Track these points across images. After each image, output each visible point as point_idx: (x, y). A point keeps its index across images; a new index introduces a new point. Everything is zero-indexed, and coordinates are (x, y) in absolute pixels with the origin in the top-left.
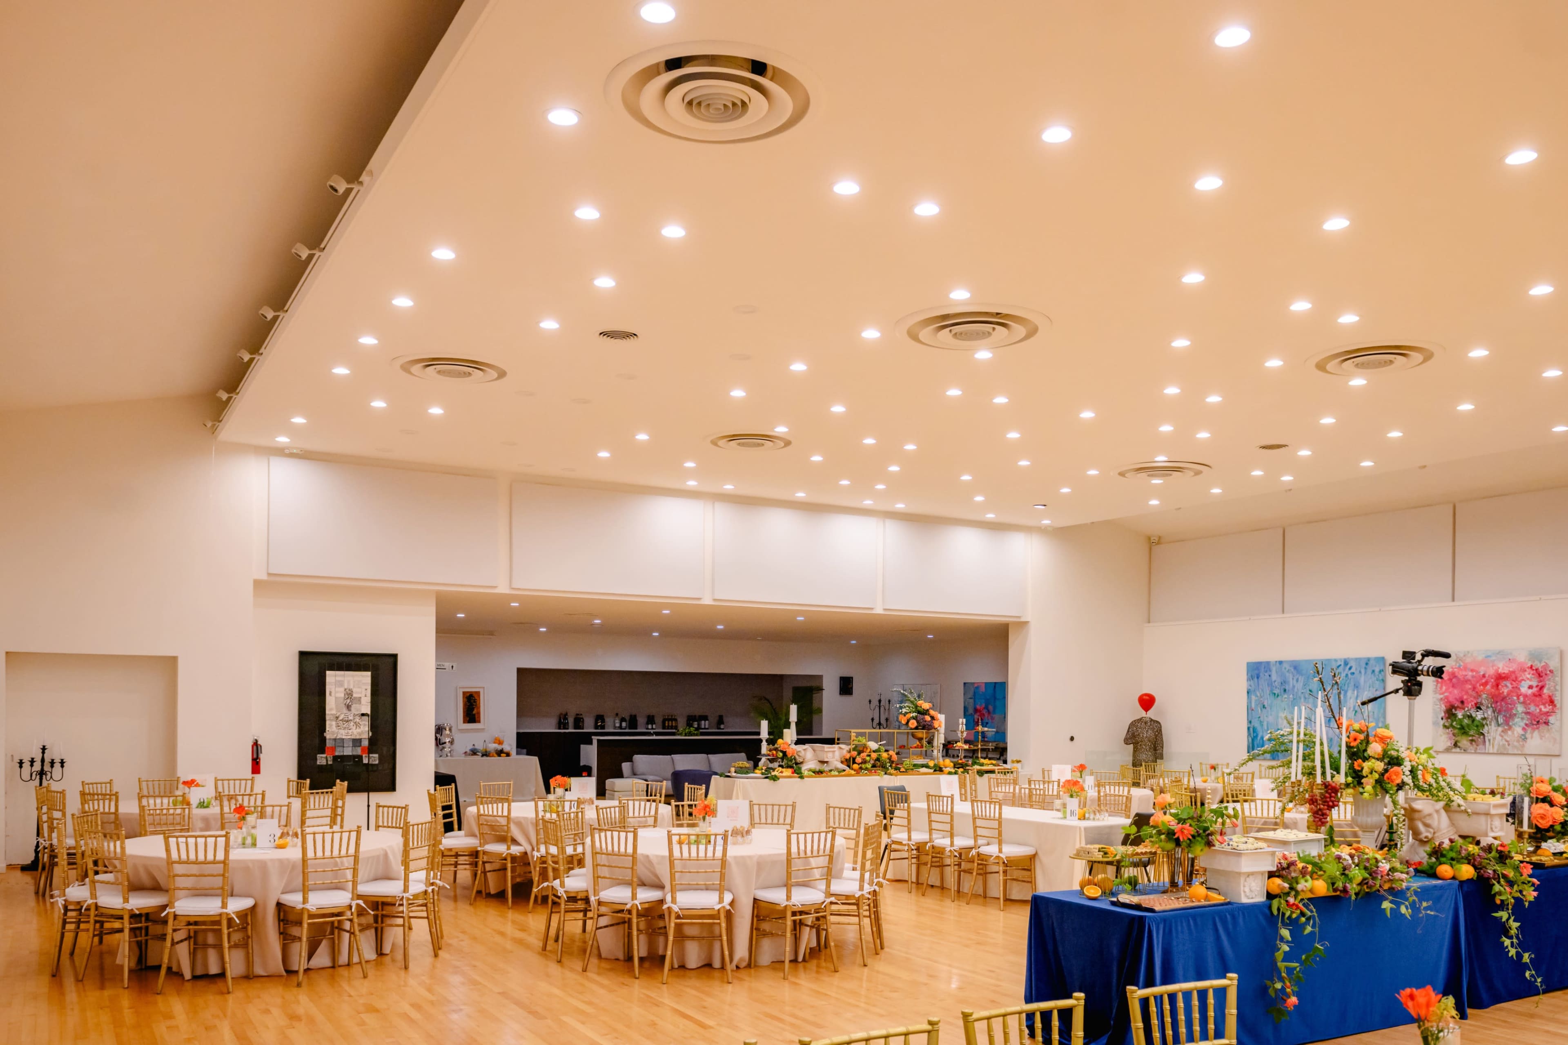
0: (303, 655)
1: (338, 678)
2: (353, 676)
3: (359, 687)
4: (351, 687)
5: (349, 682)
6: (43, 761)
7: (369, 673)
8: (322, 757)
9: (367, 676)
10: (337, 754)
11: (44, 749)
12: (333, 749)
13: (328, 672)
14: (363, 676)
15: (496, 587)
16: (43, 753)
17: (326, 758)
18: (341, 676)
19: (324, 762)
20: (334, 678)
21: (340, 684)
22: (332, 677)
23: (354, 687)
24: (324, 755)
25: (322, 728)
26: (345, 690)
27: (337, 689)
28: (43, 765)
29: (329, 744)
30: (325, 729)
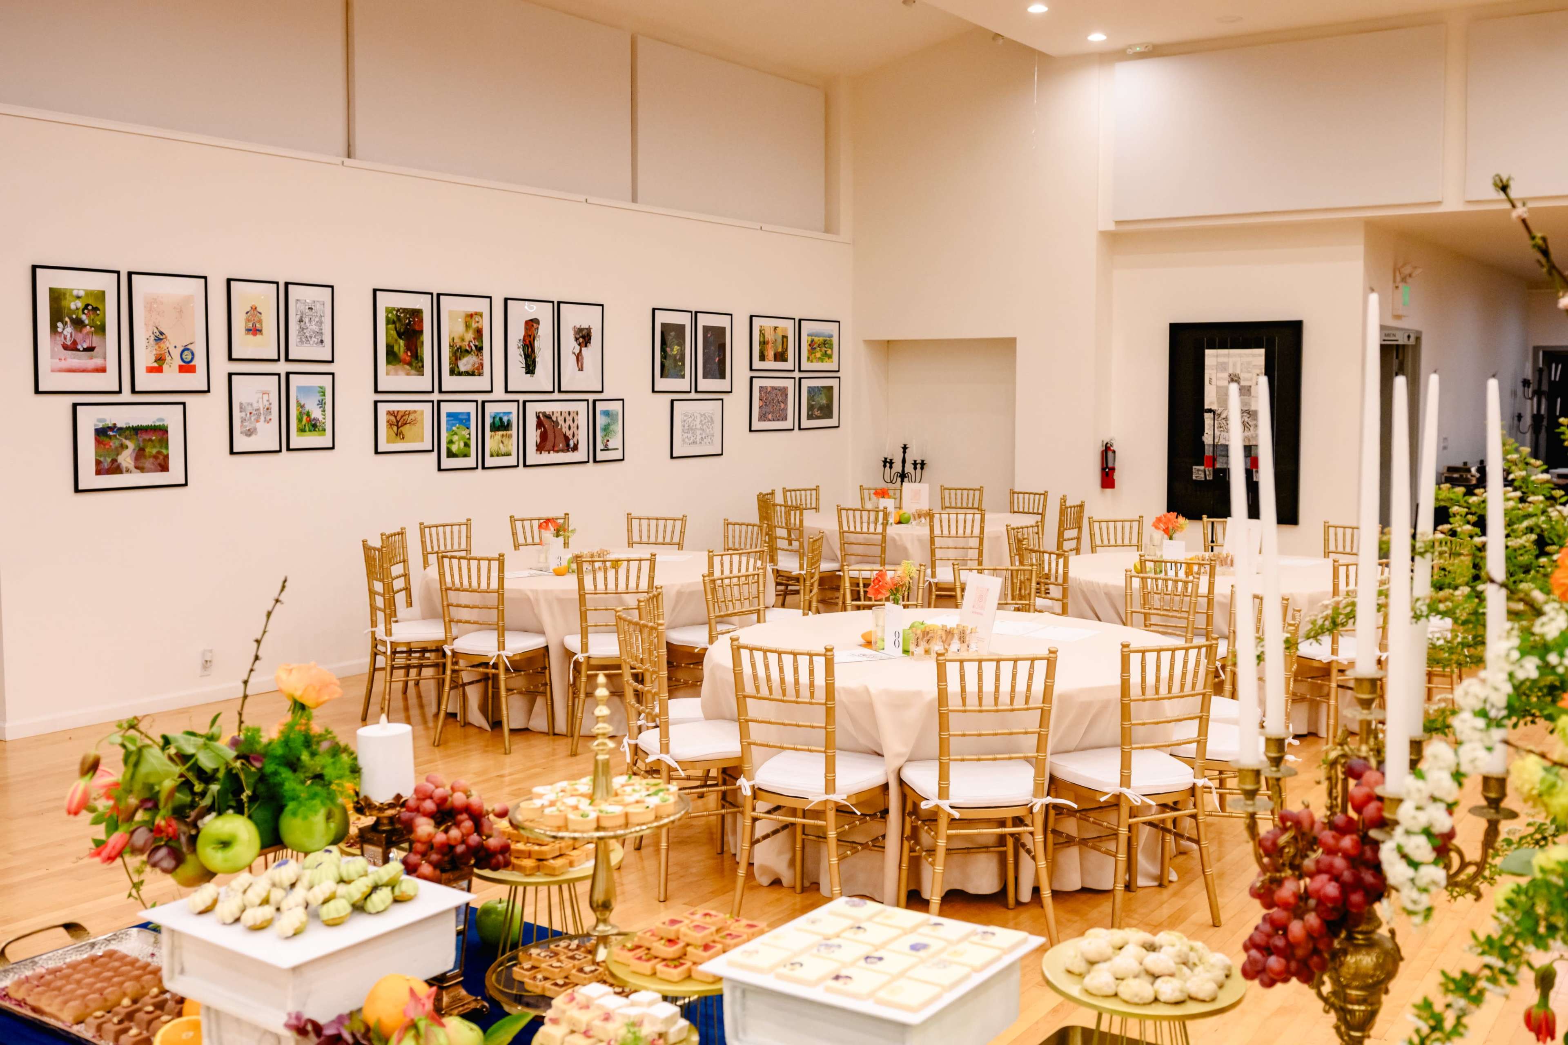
0: (1175, 329)
1: (1221, 360)
2: (1240, 356)
3: (1249, 372)
4: (1238, 371)
5: (1234, 365)
6: (904, 461)
7: (1262, 351)
8: (1198, 470)
9: (1260, 355)
10: (1218, 466)
11: (905, 448)
12: (1214, 459)
13: (1208, 352)
14: (1254, 356)
15: (1439, 203)
16: (904, 452)
17: (1205, 472)
18: (1224, 356)
19: (1201, 477)
20: (1215, 359)
21: (1223, 367)
22: (1212, 357)
23: (1241, 371)
24: (1202, 468)
25: (1200, 429)
26: (1230, 375)
27: (1220, 375)
28: (903, 466)
29: (1208, 452)
30: (1204, 431)
